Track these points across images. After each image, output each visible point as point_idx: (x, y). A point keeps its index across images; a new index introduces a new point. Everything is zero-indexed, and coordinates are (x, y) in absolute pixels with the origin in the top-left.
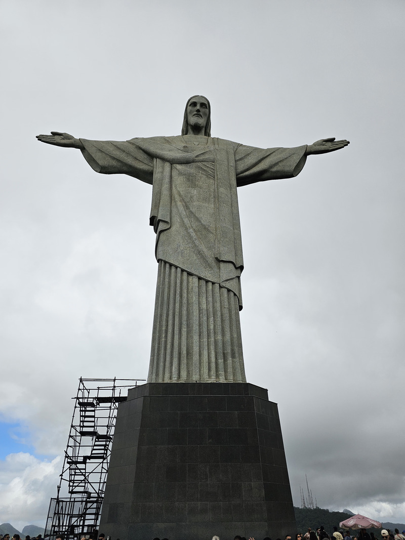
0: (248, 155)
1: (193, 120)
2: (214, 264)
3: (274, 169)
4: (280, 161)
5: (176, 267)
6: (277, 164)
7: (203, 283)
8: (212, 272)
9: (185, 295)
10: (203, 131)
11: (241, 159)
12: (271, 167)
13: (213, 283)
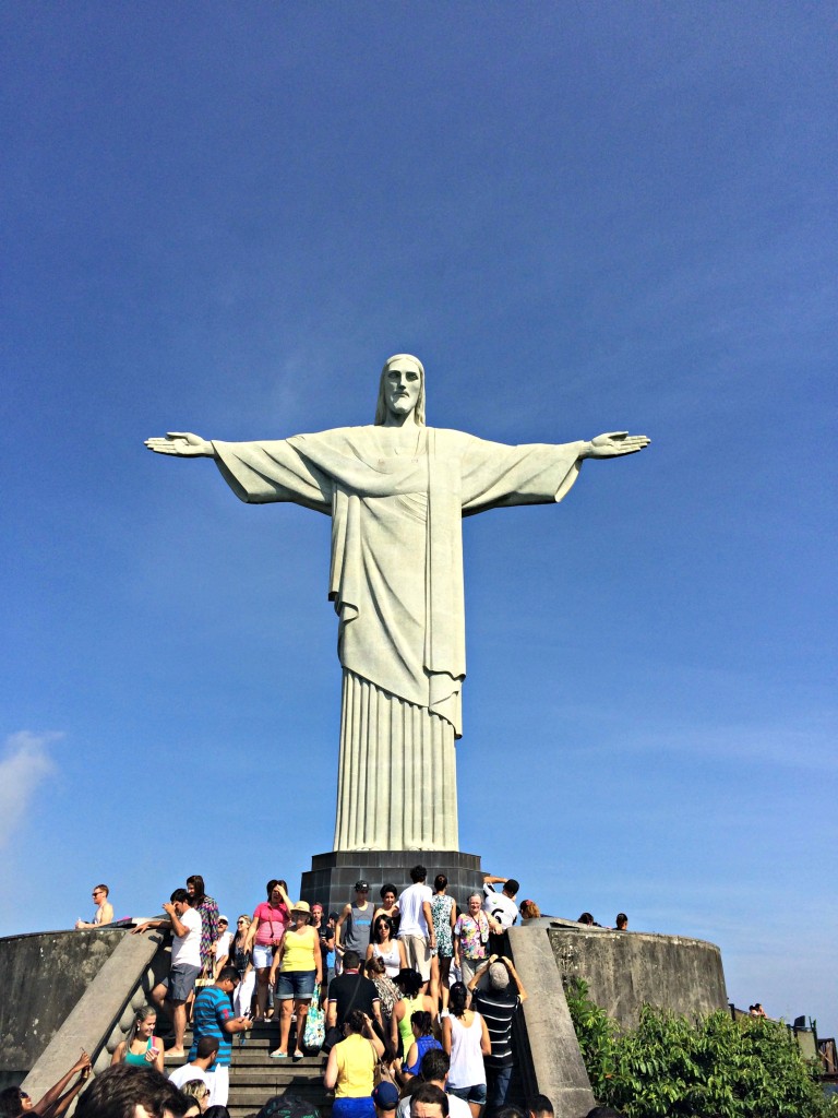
0: (484, 464)
3: (525, 490)
4: (535, 476)
6: (528, 482)
8: (420, 689)
11: (470, 474)
12: (521, 487)
13: (420, 707)
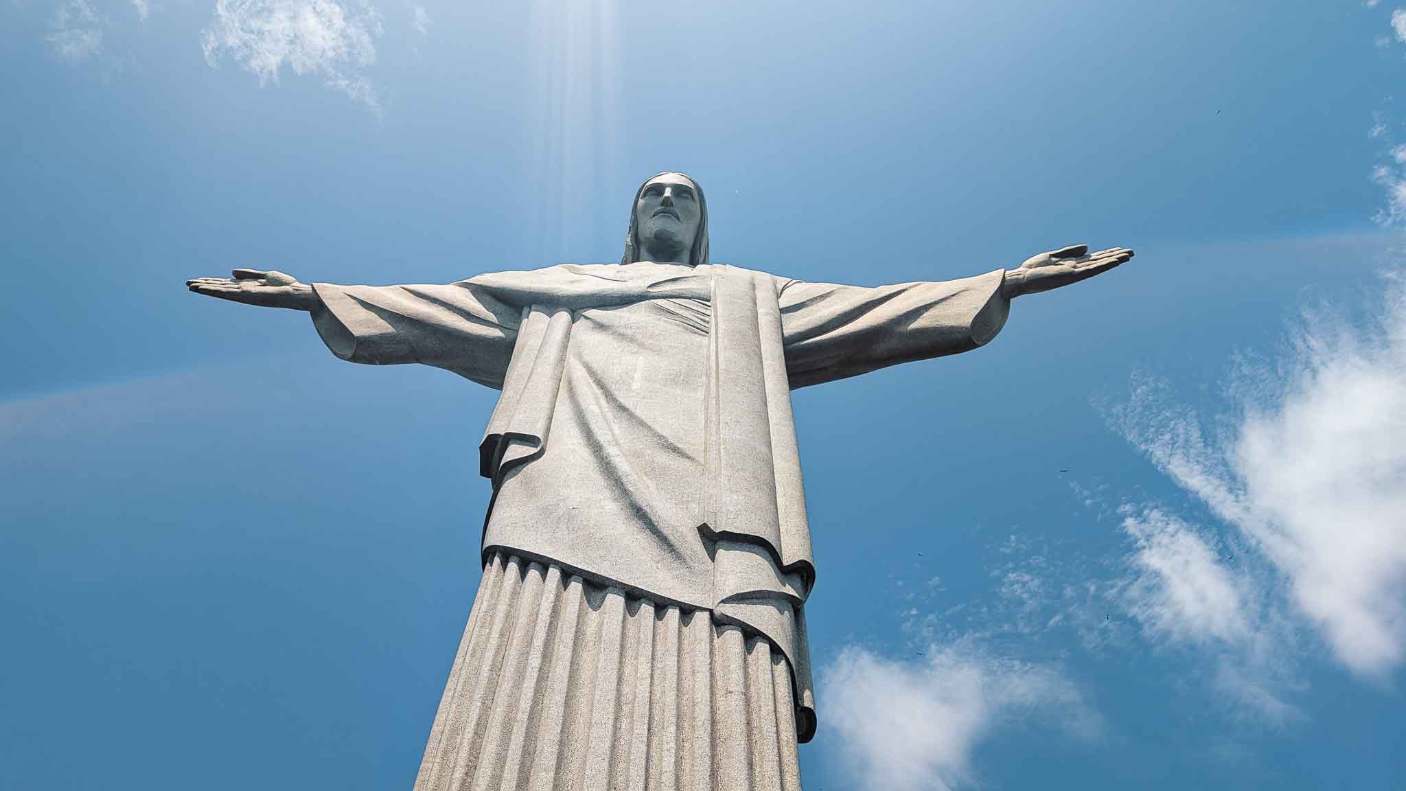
0: (822, 297)
1: (651, 226)
2: (694, 545)
5: (544, 564)
6: (914, 313)
7: (647, 610)
8: (684, 571)
9: (563, 651)
10: (686, 255)
11: (797, 307)
12: (898, 320)
